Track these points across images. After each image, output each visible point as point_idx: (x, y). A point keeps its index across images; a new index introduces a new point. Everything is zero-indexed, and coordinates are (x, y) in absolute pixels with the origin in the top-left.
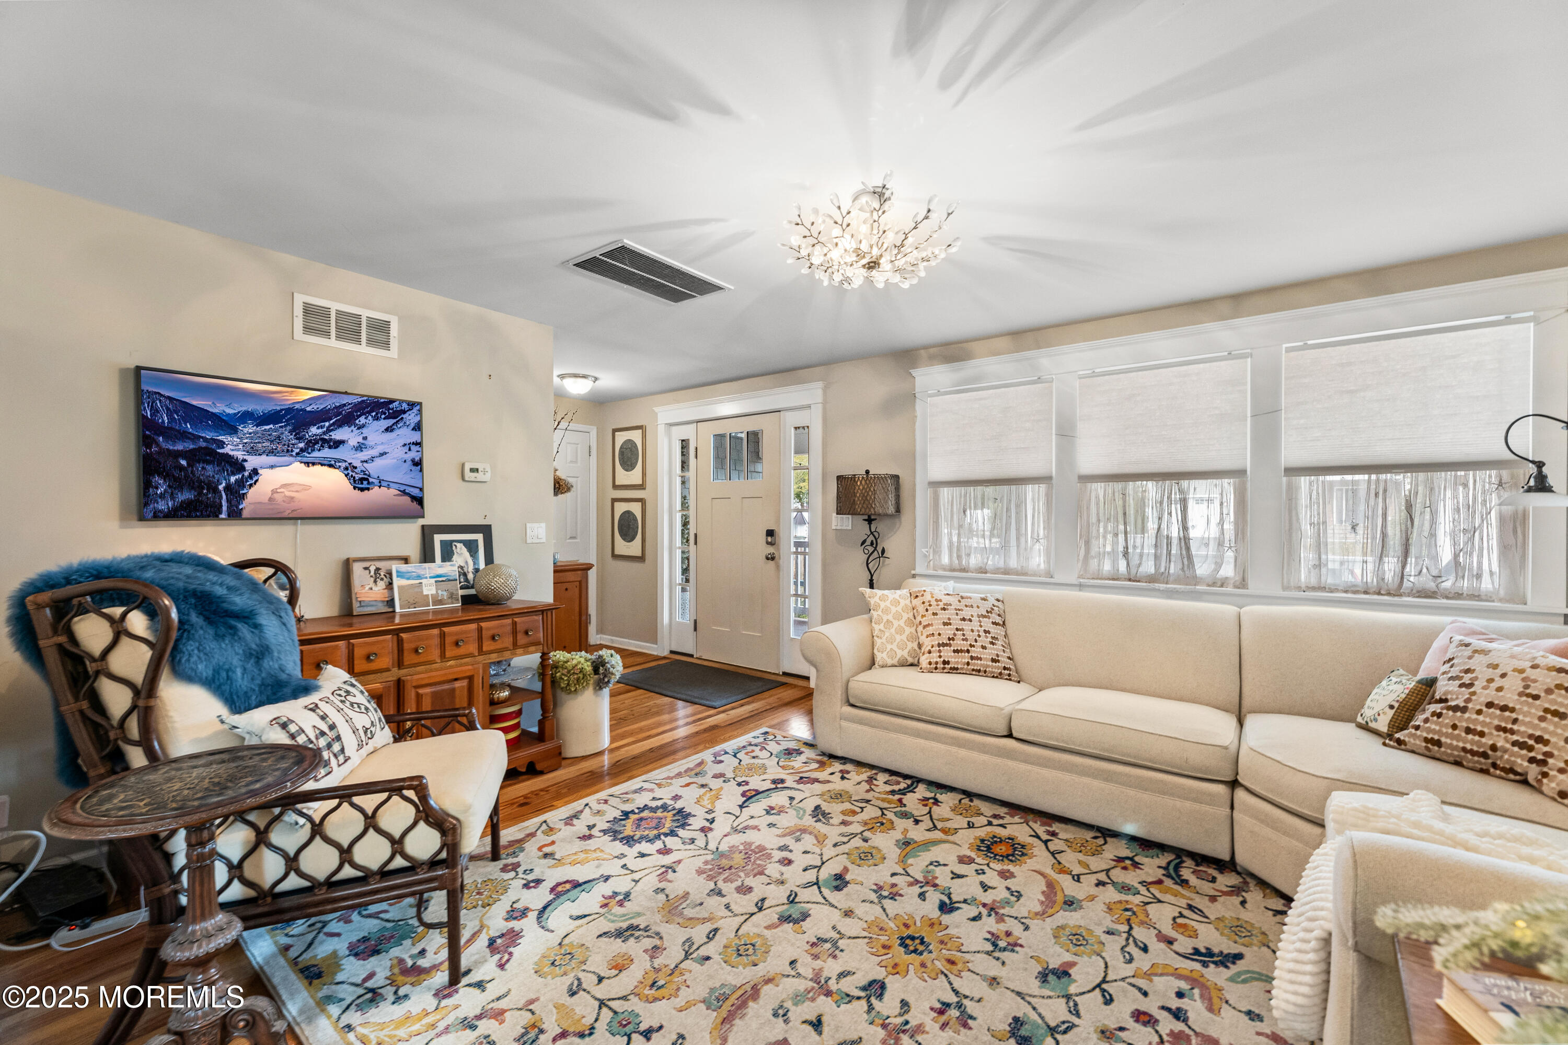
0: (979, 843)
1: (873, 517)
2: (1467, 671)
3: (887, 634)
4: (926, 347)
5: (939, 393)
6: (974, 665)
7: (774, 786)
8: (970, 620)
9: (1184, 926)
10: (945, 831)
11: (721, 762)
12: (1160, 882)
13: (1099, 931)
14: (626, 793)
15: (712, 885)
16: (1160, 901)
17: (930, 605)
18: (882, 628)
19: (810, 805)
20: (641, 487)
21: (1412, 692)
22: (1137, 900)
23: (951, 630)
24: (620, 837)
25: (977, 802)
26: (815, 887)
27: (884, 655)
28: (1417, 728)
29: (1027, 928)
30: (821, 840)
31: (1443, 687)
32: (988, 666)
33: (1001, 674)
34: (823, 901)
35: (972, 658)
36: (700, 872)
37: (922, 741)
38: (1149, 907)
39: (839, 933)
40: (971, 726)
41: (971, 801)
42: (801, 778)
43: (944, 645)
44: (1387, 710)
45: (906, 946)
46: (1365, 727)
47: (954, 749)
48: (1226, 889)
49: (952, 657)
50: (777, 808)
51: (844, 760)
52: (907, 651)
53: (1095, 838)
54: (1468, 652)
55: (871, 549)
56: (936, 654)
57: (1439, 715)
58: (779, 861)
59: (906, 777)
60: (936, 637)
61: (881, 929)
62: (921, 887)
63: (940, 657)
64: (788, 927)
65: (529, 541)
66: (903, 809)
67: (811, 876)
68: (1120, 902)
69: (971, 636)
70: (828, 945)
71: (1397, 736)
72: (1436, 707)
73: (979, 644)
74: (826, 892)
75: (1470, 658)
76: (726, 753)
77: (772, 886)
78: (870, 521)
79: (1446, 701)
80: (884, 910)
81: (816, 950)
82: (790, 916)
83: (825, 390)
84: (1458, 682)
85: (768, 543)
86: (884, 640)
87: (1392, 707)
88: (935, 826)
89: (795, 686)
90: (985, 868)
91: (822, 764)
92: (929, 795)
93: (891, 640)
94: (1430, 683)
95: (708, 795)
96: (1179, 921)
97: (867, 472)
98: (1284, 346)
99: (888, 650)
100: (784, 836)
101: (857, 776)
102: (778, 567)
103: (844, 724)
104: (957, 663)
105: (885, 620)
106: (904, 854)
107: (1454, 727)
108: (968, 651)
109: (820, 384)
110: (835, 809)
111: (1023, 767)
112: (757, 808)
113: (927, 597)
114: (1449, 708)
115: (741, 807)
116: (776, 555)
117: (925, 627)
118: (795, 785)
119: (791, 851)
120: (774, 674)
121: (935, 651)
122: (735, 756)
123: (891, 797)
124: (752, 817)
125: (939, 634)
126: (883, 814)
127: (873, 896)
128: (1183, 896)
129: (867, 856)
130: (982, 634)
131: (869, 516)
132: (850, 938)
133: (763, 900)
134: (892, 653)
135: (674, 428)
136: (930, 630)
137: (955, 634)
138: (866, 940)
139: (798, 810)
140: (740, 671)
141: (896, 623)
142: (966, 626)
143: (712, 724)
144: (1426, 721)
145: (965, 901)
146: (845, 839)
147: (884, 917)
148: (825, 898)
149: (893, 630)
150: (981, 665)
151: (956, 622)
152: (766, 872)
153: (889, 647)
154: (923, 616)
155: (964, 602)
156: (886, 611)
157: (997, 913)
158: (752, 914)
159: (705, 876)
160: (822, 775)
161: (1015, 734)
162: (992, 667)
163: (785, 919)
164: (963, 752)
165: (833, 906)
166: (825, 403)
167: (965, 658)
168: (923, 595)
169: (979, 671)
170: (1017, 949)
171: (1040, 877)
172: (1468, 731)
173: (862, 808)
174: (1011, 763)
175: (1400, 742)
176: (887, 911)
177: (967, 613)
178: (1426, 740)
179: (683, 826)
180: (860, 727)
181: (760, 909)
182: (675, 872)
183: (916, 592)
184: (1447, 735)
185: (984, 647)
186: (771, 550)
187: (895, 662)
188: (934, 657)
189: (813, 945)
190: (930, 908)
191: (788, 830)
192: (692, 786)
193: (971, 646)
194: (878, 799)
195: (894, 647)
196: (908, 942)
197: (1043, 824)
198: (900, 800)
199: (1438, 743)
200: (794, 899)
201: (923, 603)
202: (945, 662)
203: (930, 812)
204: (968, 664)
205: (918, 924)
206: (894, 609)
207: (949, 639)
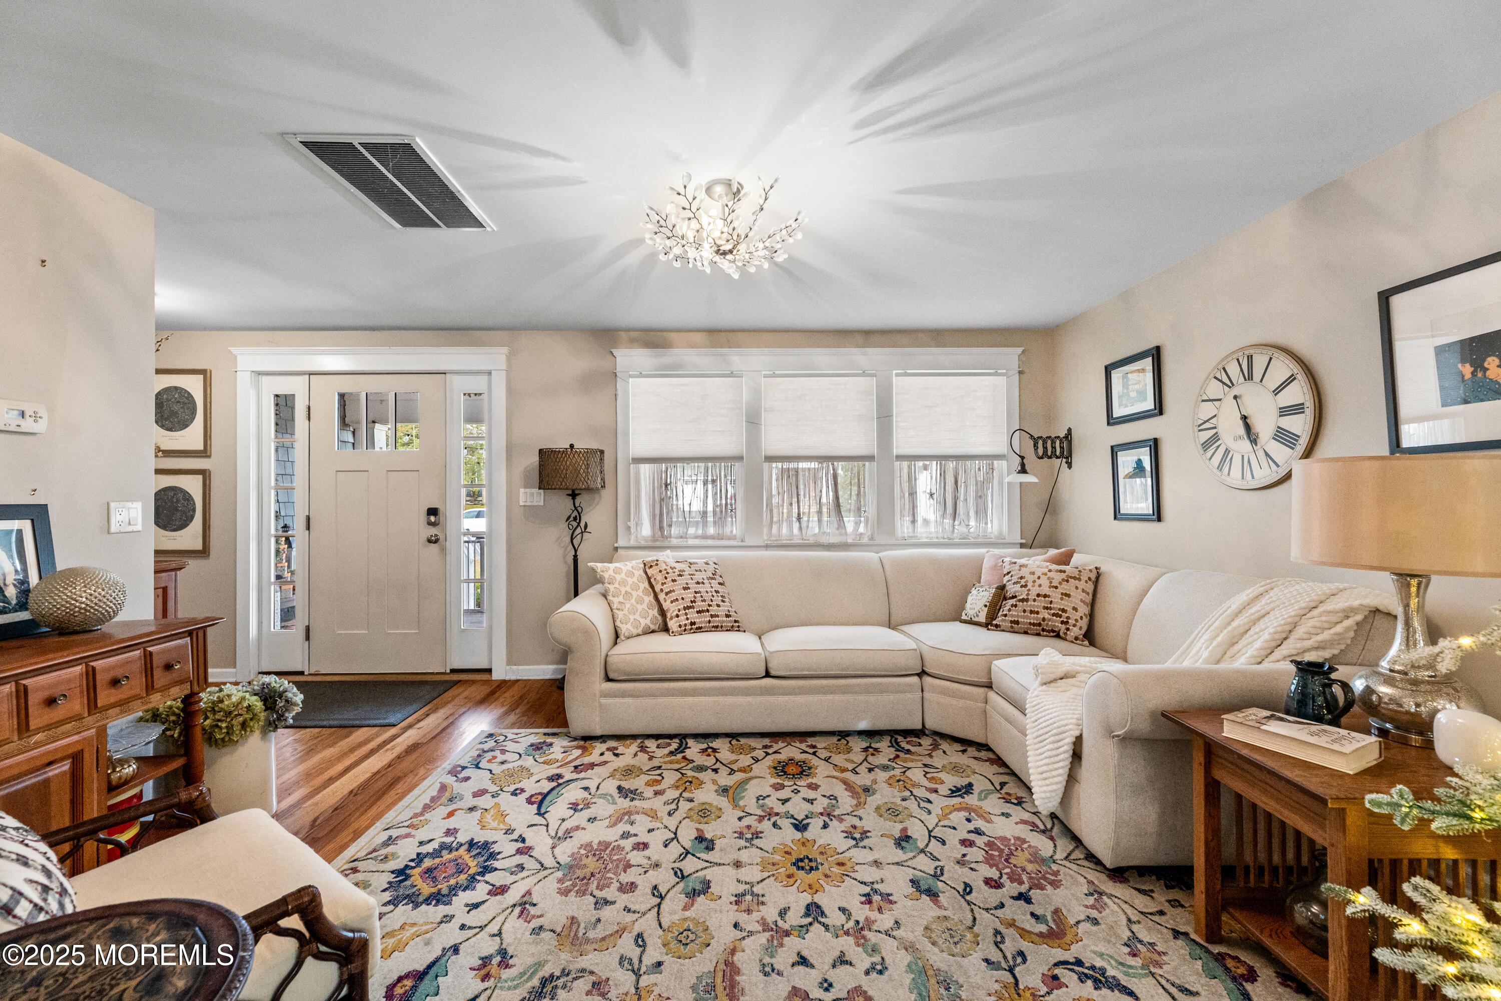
0: (774, 771)
1: (577, 492)
2: (1022, 578)
3: (628, 606)
4: (628, 330)
5: (641, 375)
6: (714, 621)
7: (554, 784)
8: (703, 583)
9: (933, 778)
10: (743, 770)
11: (467, 779)
12: (897, 756)
13: (898, 801)
14: (375, 850)
15: (592, 900)
16: (909, 768)
17: (668, 573)
18: (622, 600)
19: (610, 786)
20: (205, 453)
21: (994, 595)
22: (897, 772)
23: (691, 593)
24: (421, 899)
25: (743, 741)
26: (689, 856)
27: (629, 626)
28: (1005, 615)
29: (861, 819)
30: (652, 815)
31: (1011, 589)
32: (723, 622)
33: (732, 627)
34: (709, 865)
35: (712, 616)
36: (565, 893)
37: (690, 699)
38: (907, 773)
39: (746, 883)
40: (737, 674)
41: (738, 741)
42: (576, 767)
43: (689, 608)
44: (984, 608)
45: (803, 868)
46: (970, 622)
47: (721, 699)
48: (930, 747)
49: (696, 618)
50: (580, 802)
51: (603, 738)
52: (649, 619)
53: (839, 740)
54: (1017, 567)
55: (575, 524)
56: (683, 618)
57: (1016, 606)
58: (634, 849)
59: (671, 737)
60: (680, 601)
61: (774, 864)
62: (769, 819)
63: (687, 619)
64: (701, 899)
65: (113, 529)
66: (695, 764)
67: (675, 850)
68: (890, 777)
69: (707, 597)
70: (748, 898)
71: (994, 622)
72: (1013, 601)
73: (714, 603)
74: (703, 855)
75: (1020, 570)
76: (464, 768)
77: (651, 872)
78: (574, 495)
79: (1015, 597)
80: (761, 849)
81: (744, 906)
82: (695, 890)
83: (510, 357)
84: (1019, 585)
85: (430, 524)
86: (626, 611)
87: (986, 606)
88: (732, 770)
89: (473, 682)
90: (795, 787)
91: (584, 749)
92: (705, 746)
93: (633, 611)
94: (1002, 588)
95: (489, 817)
96: (928, 776)
97: (572, 446)
98: (894, 372)
99: (632, 620)
100: (615, 824)
101: (629, 750)
102: (443, 550)
103: (604, 701)
104: (701, 622)
105: (623, 592)
106: (731, 800)
107: (1024, 611)
108: (708, 611)
109: (505, 350)
110: (637, 783)
111: (781, 699)
112: (558, 810)
113: (663, 567)
114: (1020, 600)
115: (539, 814)
116: (441, 537)
117: (667, 594)
118: (575, 776)
119: (636, 835)
120: (438, 674)
121: (682, 615)
122: (477, 767)
123: (673, 758)
124: (563, 820)
125: (683, 599)
126: (682, 774)
127: (742, 843)
128: (917, 760)
129: (705, 813)
130: (714, 594)
131: (573, 491)
132: (758, 883)
133: (655, 887)
134: (636, 623)
135: (265, 379)
136: (673, 596)
137: (695, 597)
138: (772, 878)
139: (604, 796)
140: (388, 678)
141: (635, 594)
142: (700, 588)
143: (410, 742)
144: (1009, 610)
145: (807, 817)
146: (674, 806)
147: (767, 855)
148: (707, 861)
149: (633, 601)
150: (719, 621)
151: (694, 587)
152: (632, 862)
153: (632, 617)
154: (663, 584)
155: (694, 567)
156: (623, 583)
157: (834, 816)
158: (659, 905)
159: (573, 894)
160: (594, 757)
161: (773, 673)
162: (727, 622)
163: (693, 894)
164: (729, 700)
165: (720, 864)
166: (508, 371)
167: (706, 617)
168: (657, 565)
169: (717, 627)
170: (868, 834)
171: (834, 780)
172: (1032, 612)
173: (660, 775)
174: (771, 699)
175: (997, 626)
176: (765, 848)
177: (699, 577)
178: (1011, 622)
179: (493, 856)
180: (622, 700)
181: (662, 897)
182: (535, 905)
183: (649, 562)
184: (1022, 617)
185: (718, 606)
186: (433, 531)
187: (640, 631)
188: (683, 620)
189: (737, 903)
190: (789, 834)
191: (613, 819)
192: (456, 813)
193: (710, 605)
194: (665, 763)
195: (637, 617)
196: (800, 864)
197: (801, 742)
198: (684, 758)
199: (1017, 623)
200: (682, 874)
201: (660, 571)
202: (692, 624)
203: (717, 760)
204: (709, 622)
205: (795, 848)
206: (630, 581)
207: (692, 602)
